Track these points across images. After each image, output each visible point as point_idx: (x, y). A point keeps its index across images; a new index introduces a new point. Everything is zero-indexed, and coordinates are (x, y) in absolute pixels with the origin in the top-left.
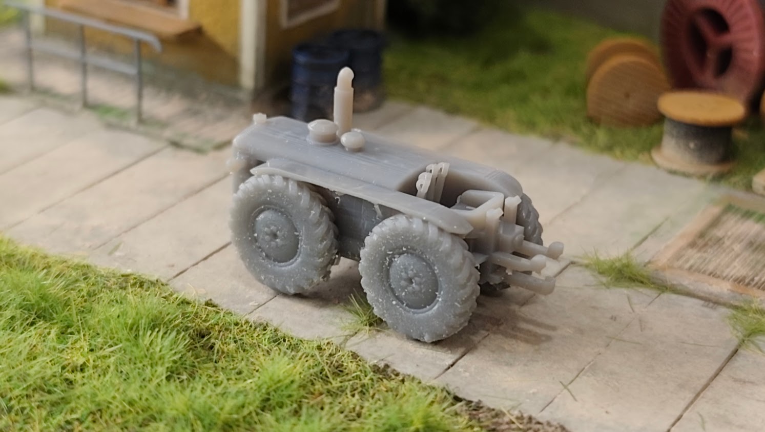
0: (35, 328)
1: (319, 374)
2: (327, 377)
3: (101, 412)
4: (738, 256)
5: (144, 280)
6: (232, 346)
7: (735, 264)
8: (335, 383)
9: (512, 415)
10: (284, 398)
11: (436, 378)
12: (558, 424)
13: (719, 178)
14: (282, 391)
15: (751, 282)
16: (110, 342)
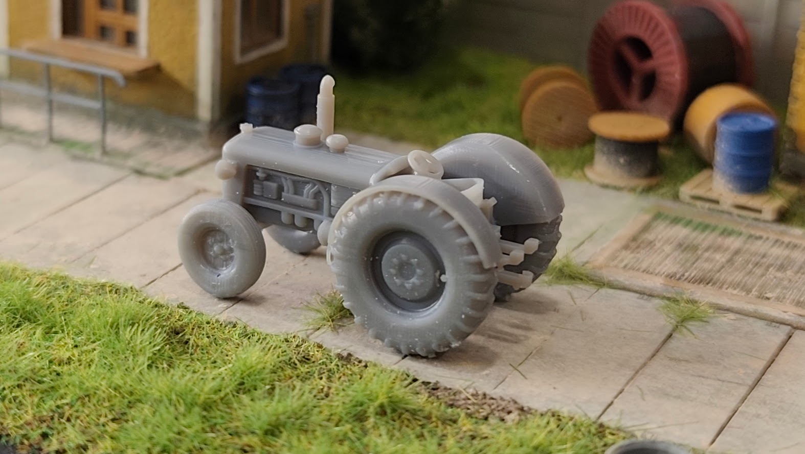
0: (21, 330)
1: (287, 361)
2: (296, 365)
3: (89, 398)
4: (668, 256)
5: (119, 287)
6: (206, 340)
7: (667, 262)
8: (303, 369)
9: (468, 393)
10: (257, 381)
11: (395, 364)
12: (511, 398)
13: (648, 190)
14: (255, 375)
15: (682, 277)
16: (93, 338)
